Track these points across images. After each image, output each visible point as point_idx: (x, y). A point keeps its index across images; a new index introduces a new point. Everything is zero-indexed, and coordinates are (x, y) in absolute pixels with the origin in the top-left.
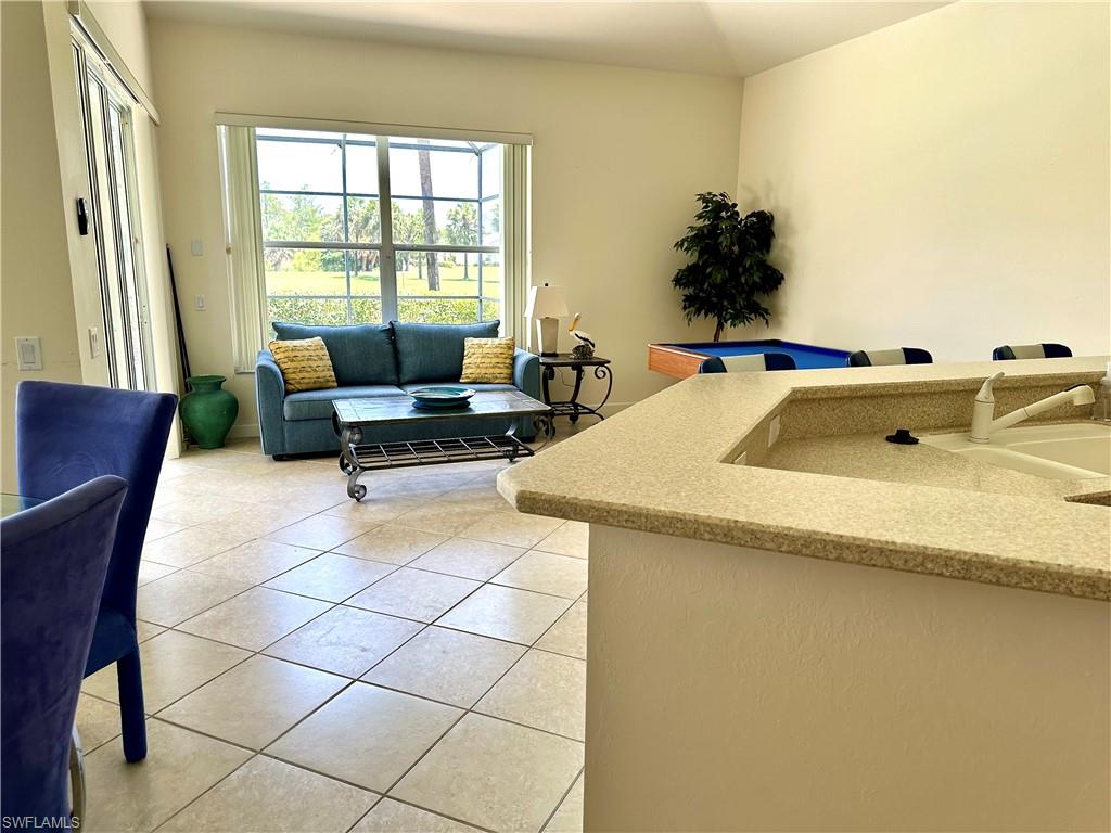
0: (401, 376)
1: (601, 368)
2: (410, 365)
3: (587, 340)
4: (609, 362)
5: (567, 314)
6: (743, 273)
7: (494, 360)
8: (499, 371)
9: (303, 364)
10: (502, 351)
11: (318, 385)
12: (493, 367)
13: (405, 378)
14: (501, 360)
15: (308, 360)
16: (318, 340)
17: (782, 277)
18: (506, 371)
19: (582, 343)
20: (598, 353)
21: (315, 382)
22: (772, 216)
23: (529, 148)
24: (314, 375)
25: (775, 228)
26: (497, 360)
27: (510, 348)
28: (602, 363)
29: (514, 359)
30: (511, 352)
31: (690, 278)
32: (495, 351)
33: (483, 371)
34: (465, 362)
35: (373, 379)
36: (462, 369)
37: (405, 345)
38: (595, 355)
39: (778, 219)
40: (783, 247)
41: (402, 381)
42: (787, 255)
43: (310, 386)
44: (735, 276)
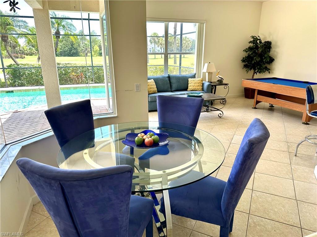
0: (172, 89)
1: (226, 86)
2: (174, 86)
3: (222, 78)
4: (228, 84)
5: (215, 71)
6: (264, 59)
7: (198, 84)
8: (199, 87)
9: (151, 87)
10: (200, 82)
11: (154, 92)
12: (198, 86)
13: (173, 90)
14: (200, 84)
15: (152, 85)
16: (152, 80)
17: (274, 60)
18: (202, 87)
19: (220, 79)
20: (224, 82)
21: (154, 91)
22: (271, 42)
23: (205, 24)
24: (153, 89)
25: (272, 46)
26: (199, 84)
27: (202, 81)
28: (226, 85)
29: (203, 84)
30: (202, 82)
31: (248, 60)
32: (198, 82)
33: (195, 87)
34: (189, 85)
35: (166, 90)
36: (188, 87)
37: (173, 81)
38: (223, 82)
39: (273, 43)
40: (275, 51)
41: (172, 91)
42: (276, 53)
43: (153, 92)
44: (262, 60)
